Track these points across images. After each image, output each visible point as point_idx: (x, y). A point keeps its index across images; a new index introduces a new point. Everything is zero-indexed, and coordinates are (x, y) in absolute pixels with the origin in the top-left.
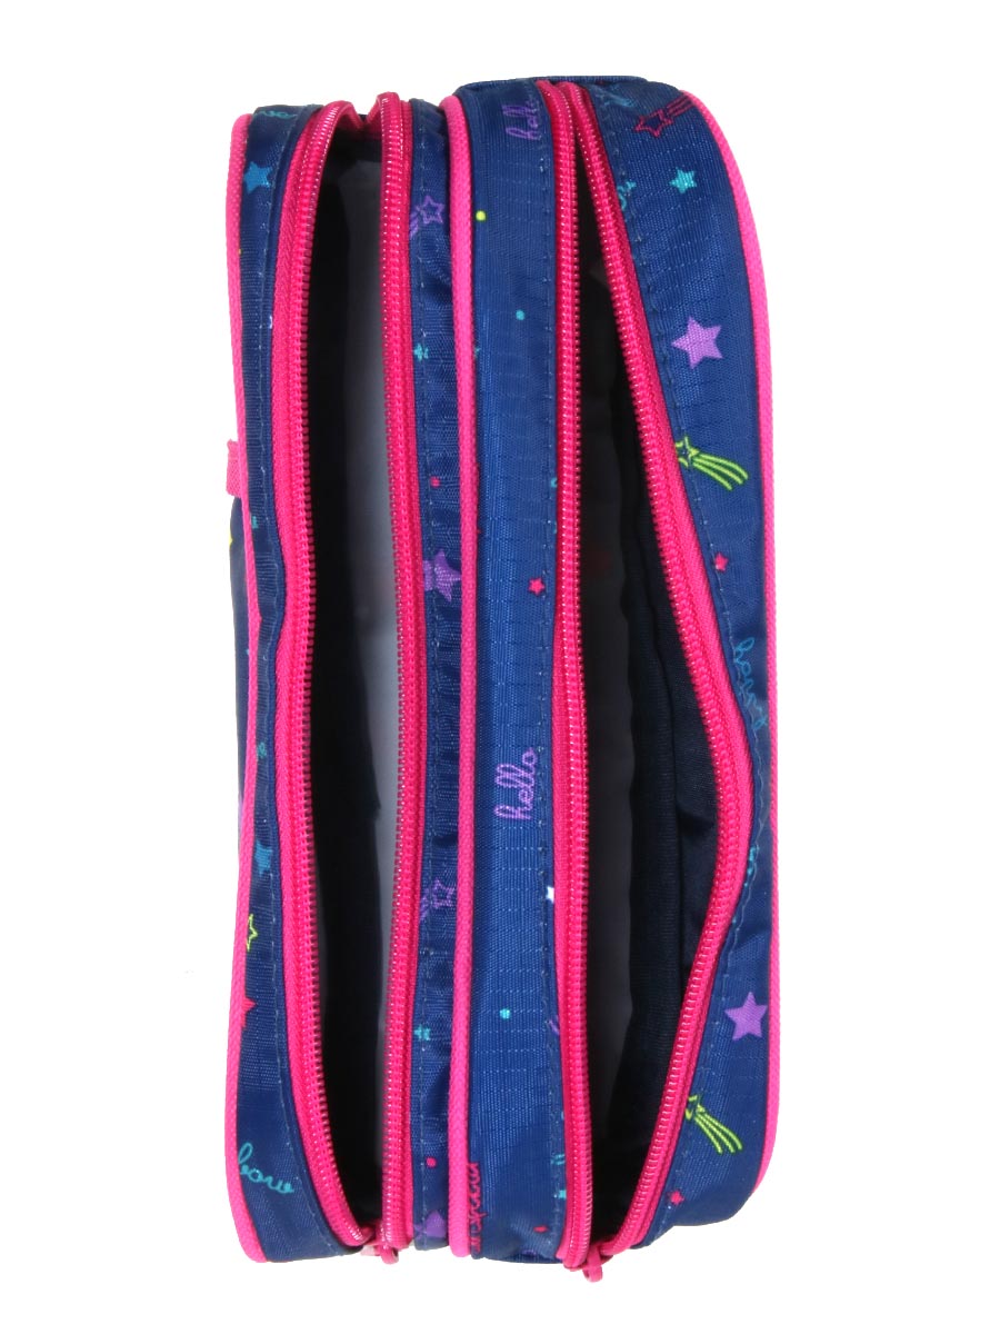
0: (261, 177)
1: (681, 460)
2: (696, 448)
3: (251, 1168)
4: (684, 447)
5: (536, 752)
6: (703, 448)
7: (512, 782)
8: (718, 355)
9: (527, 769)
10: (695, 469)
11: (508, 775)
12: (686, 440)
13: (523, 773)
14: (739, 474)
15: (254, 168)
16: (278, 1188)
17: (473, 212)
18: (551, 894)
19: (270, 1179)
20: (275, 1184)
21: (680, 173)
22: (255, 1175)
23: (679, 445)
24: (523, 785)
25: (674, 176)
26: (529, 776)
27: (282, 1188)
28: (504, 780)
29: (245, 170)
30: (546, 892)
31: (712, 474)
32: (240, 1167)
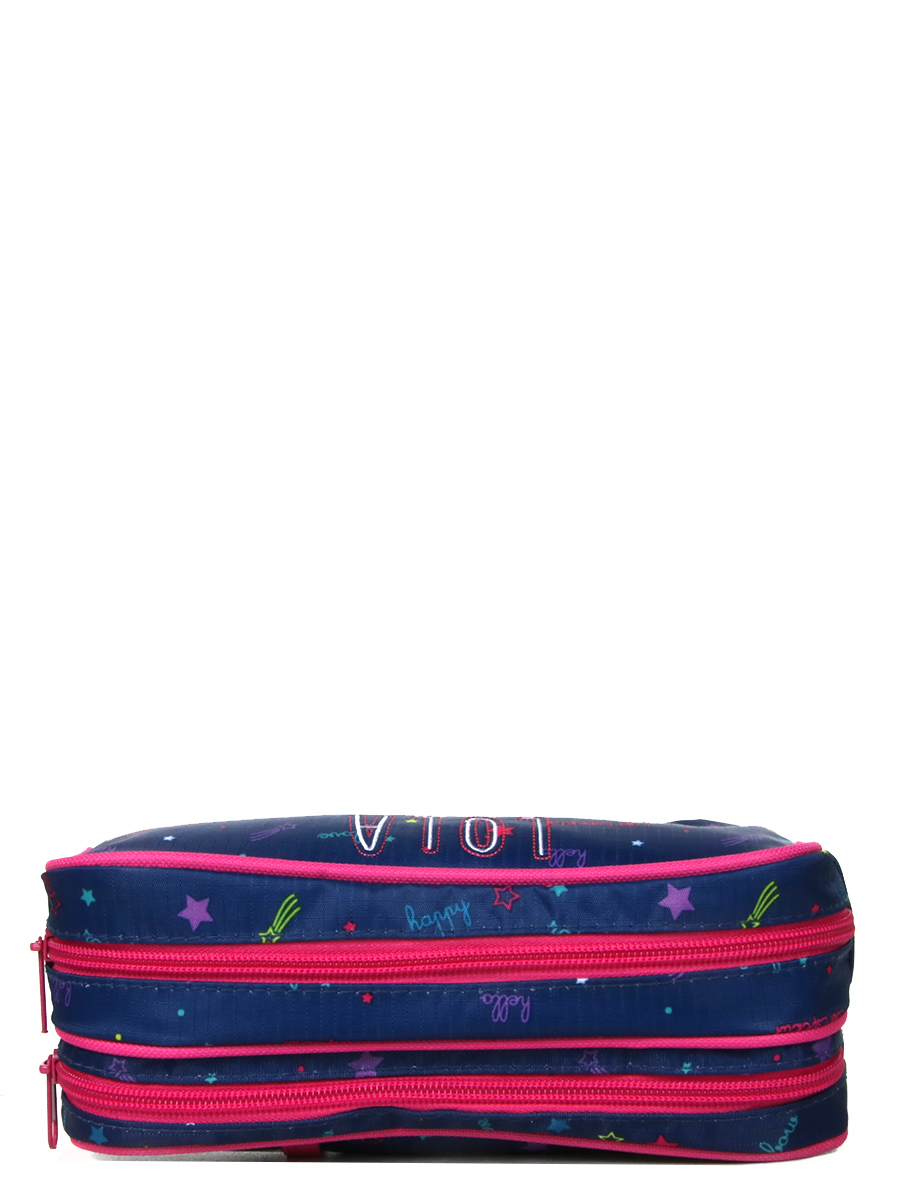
0: (98, 1134)
1: (275, 940)
2: (268, 928)
3: (777, 1144)
4: (265, 936)
5: (482, 995)
6: (270, 924)
7: (505, 1009)
8: (207, 901)
9: (496, 999)
10: (283, 931)
11: (500, 1015)
12: (261, 934)
13: (498, 1003)
14: (291, 900)
15: (92, 1138)
16: (794, 1126)
17: (117, 1041)
18: (582, 980)
19: (787, 1131)
20: (790, 1128)
21: (83, 898)
22: (783, 1141)
23: (264, 939)
24: (506, 1003)
25: (84, 902)
26: (500, 998)
27: (794, 1123)
28: (503, 1016)
29: (94, 1143)
30: (580, 984)
31: (288, 919)
32: (777, 1152)
